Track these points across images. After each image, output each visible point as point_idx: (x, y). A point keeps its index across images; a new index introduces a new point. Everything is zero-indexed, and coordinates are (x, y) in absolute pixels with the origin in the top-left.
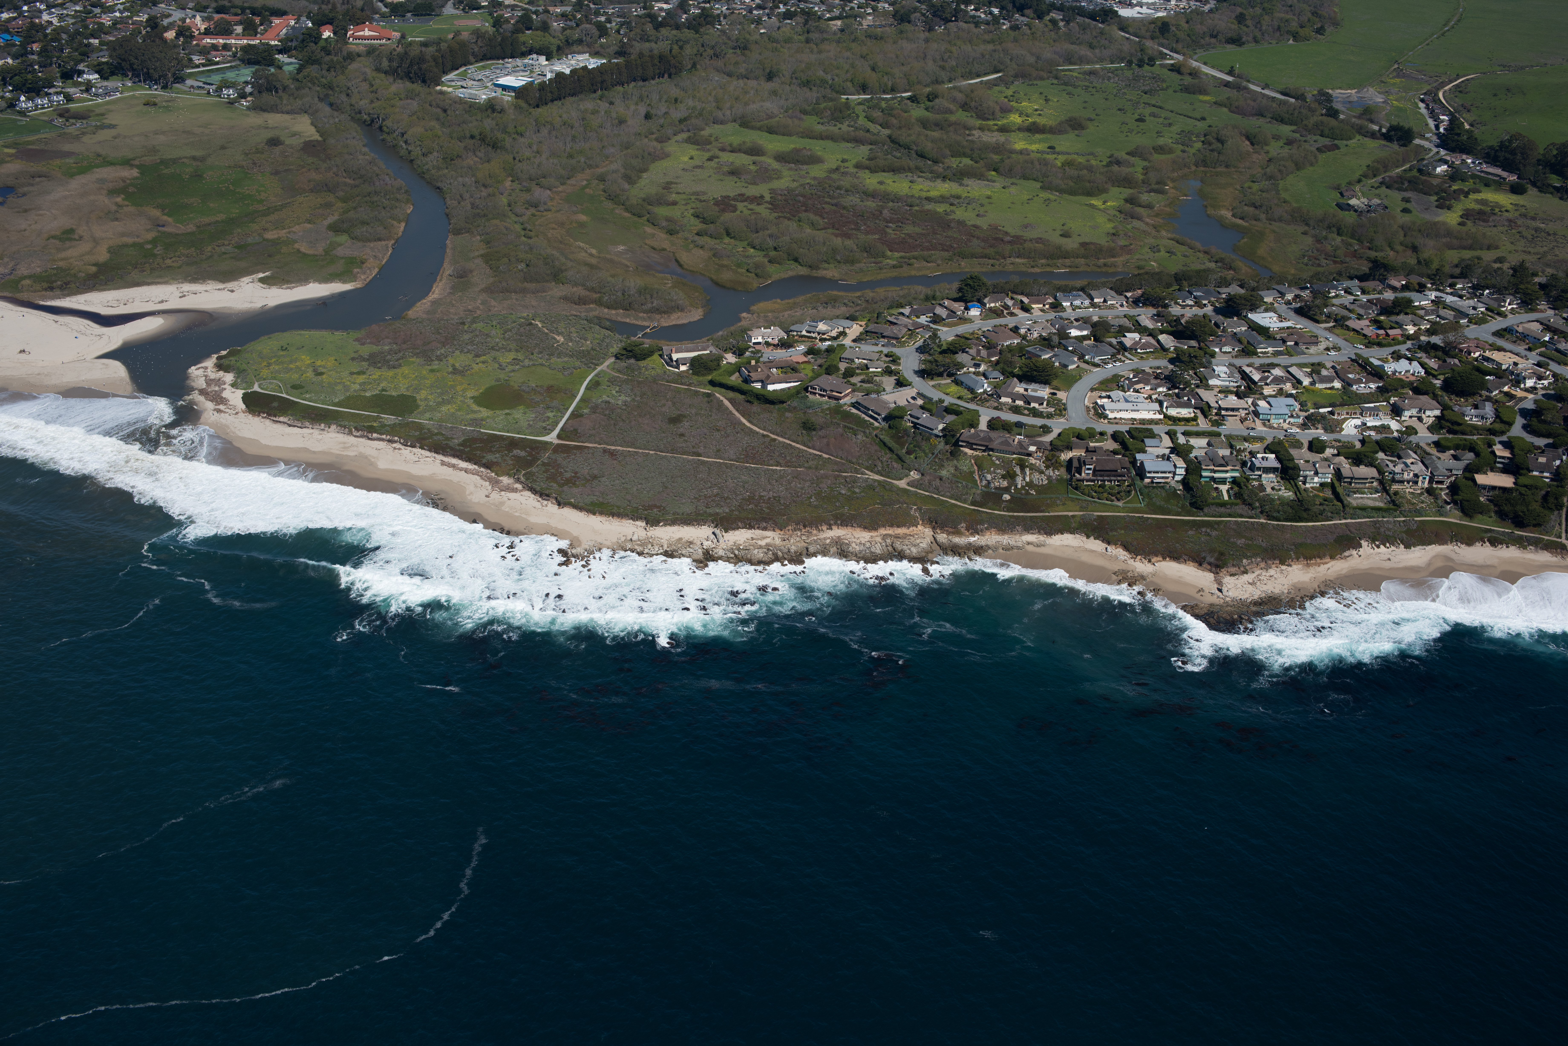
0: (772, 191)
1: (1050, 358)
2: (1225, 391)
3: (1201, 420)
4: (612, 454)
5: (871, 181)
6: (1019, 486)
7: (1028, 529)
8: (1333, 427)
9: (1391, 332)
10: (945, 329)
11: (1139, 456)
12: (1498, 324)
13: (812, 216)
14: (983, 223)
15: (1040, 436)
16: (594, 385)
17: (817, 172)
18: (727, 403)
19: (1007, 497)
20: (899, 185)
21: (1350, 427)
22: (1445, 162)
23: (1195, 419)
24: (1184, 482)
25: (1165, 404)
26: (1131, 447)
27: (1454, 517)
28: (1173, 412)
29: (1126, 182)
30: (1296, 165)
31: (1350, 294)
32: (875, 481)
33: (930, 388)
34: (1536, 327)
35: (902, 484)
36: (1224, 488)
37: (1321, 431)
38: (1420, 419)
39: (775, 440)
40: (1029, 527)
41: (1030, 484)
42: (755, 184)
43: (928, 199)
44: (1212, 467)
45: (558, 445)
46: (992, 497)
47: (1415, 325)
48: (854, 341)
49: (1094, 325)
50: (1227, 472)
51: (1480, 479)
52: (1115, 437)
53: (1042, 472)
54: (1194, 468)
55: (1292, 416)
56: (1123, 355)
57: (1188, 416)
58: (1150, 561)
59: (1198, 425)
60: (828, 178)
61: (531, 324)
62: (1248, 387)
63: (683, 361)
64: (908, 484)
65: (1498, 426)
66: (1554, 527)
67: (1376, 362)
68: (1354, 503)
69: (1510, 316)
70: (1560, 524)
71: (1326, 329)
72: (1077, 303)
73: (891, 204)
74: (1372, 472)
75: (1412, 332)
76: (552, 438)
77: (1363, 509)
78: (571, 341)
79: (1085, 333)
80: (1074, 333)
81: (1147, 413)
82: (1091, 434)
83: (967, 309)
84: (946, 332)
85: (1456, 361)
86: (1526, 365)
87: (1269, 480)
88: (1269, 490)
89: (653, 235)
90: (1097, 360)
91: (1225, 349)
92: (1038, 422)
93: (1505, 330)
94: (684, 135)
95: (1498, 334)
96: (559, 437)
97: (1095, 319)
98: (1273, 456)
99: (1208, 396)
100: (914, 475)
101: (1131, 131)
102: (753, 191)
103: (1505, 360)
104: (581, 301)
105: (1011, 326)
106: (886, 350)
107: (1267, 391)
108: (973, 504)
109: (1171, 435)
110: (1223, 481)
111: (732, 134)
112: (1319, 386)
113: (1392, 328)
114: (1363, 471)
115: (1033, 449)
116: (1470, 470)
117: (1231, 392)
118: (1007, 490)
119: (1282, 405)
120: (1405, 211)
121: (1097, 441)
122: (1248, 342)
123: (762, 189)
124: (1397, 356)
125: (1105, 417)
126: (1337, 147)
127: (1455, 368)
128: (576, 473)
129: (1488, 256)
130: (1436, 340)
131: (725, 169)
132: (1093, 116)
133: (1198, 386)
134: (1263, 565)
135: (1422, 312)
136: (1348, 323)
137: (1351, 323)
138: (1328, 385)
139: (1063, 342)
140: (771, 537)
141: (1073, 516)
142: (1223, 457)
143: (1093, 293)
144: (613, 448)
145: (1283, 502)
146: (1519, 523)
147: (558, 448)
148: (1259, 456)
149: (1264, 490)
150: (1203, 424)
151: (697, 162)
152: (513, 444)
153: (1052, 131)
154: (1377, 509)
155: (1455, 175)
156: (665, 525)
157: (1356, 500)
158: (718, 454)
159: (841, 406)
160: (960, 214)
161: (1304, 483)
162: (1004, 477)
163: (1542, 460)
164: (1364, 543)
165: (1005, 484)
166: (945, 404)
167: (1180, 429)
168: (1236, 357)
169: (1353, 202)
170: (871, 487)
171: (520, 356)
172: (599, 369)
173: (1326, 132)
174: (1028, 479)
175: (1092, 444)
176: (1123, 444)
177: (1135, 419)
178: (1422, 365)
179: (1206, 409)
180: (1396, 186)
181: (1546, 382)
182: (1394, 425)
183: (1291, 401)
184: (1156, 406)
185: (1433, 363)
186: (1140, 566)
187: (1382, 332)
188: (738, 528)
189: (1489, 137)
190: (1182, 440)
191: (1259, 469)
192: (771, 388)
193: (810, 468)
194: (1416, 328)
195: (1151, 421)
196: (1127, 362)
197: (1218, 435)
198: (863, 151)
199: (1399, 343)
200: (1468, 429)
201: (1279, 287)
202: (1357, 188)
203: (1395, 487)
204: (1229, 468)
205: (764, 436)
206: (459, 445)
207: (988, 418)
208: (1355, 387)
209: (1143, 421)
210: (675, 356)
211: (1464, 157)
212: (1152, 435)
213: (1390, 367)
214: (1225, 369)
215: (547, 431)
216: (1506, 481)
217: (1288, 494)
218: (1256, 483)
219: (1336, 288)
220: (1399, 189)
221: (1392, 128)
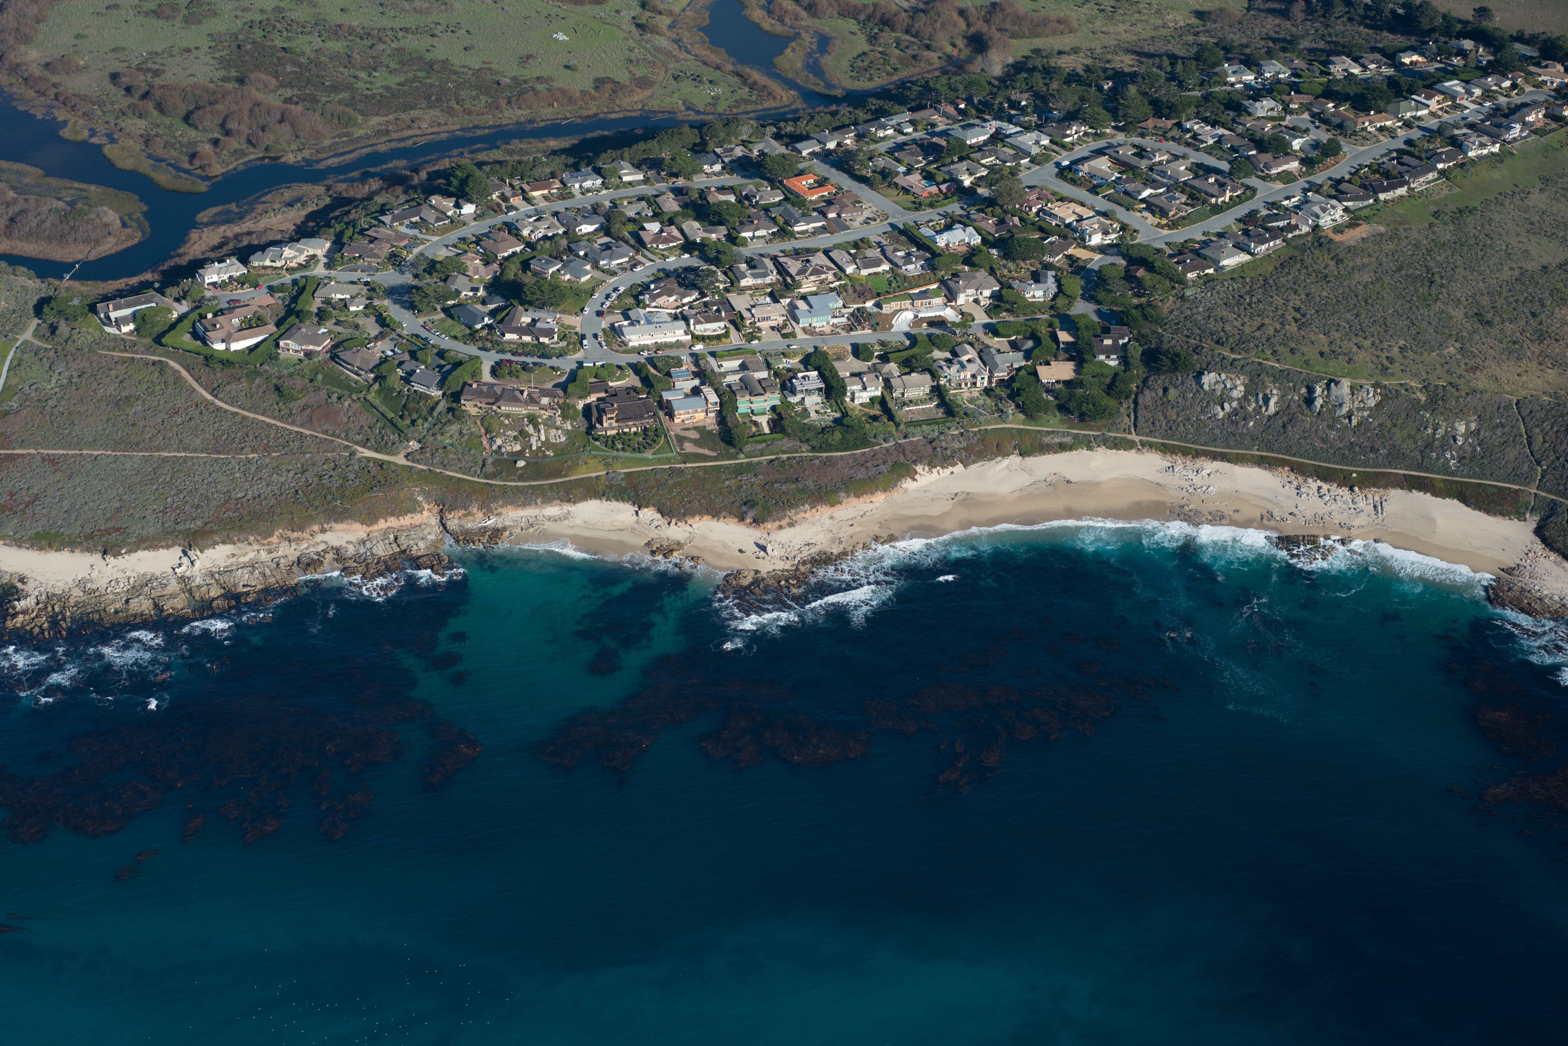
1: (559, 271)
2: (760, 293)
3: (734, 335)
4: (54, 461)
7: (548, 501)
8: (881, 325)
9: (944, 188)
10: (435, 239)
11: (665, 394)
12: (1063, 161)
14: (472, 61)
18: (184, 373)
19: (521, 464)
21: (901, 323)
23: (726, 335)
24: (719, 420)
25: (692, 320)
26: (654, 382)
27: (1016, 422)
28: (701, 329)
31: (901, 132)
32: (369, 459)
33: (423, 329)
35: (400, 460)
36: (763, 420)
37: (868, 331)
38: (976, 301)
39: (247, 418)
40: (549, 498)
41: (547, 444)
44: (748, 397)
46: (505, 466)
47: (971, 174)
48: (329, 268)
49: (605, 215)
50: (765, 400)
51: (1043, 373)
52: (637, 370)
53: (558, 427)
54: (727, 401)
55: (836, 315)
57: (719, 332)
58: (686, 523)
59: (730, 341)
62: (786, 283)
63: (124, 321)
64: (407, 459)
66: (1121, 420)
67: (926, 232)
68: (907, 418)
69: (1077, 149)
72: (588, 184)
74: (925, 378)
75: (967, 184)
77: (916, 424)
79: (597, 227)
80: (584, 229)
81: (672, 335)
82: (610, 370)
83: (459, 206)
84: (437, 243)
85: (1016, 221)
87: (814, 403)
88: (813, 415)
90: (613, 266)
91: (758, 234)
92: (549, 363)
93: (1070, 171)
95: (1061, 176)
97: (607, 205)
98: (816, 373)
99: (740, 303)
100: (414, 445)
103: (1068, 213)
105: (510, 226)
106: (367, 279)
107: (806, 287)
108: (484, 476)
110: (762, 411)
112: (865, 272)
113: (945, 181)
114: (916, 378)
115: (544, 399)
116: (1033, 361)
117: (766, 293)
118: (520, 454)
119: (823, 303)
121: (618, 379)
122: (785, 221)
124: (950, 222)
125: (625, 346)
127: (1014, 231)
130: (991, 192)
133: (728, 291)
135: (977, 154)
136: (896, 180)
137: (899, 180)
138: (875, 271)
139: (573, 246)
140: (255, 550)
141: (597, 477)
142: (760, 382)
144: (54, 452)
145: (828, 426)
146: (1086, 421)
148: (800, 375)
149: (809, 416)
150: (736, 340)
154: (933, 423)
156: (129, 552)
157: (909, 412)
158: (181, 445)
159: (320, 363)
160: (443, 49)
161: (853, 400)
162: (516, 439)
163: (1108, 342)
164: (919, 468)
165: (518, 448)
167: (709, 351)
168: (772, 241)
170: (366, 469)
172: (20, 340)
174: (543, 438)
175: (611, 384)
176: (645, 379)
177: (657, 345)
178: (978, 230)
179: (738, 321)
181: (1113, 238)
182: (949, 314)
183: (834, 296)
184: (682, 324)
185: (990, 227)
186: (677, 531)
187: (934, 187)
188: (214, 544)
190: (713, 365)
191: (801, 391)
192: (234, 346)
194: (972, 178)
195: (677, 346)
196: (648, 263)
197: (752, 352)
199: (953, 201)
200: (1030, 309)
201: (818, 136)
203: (951, 392)
204: (767, 395)
205: (233, 413)
207: (491, 364)
208: (903, 268)
209: (668, 347)
210: (113, 315)
212: (675, 363)
213: (941, 241)
216: (1068, 372)
218: (799, 409)
219: (884, 127)
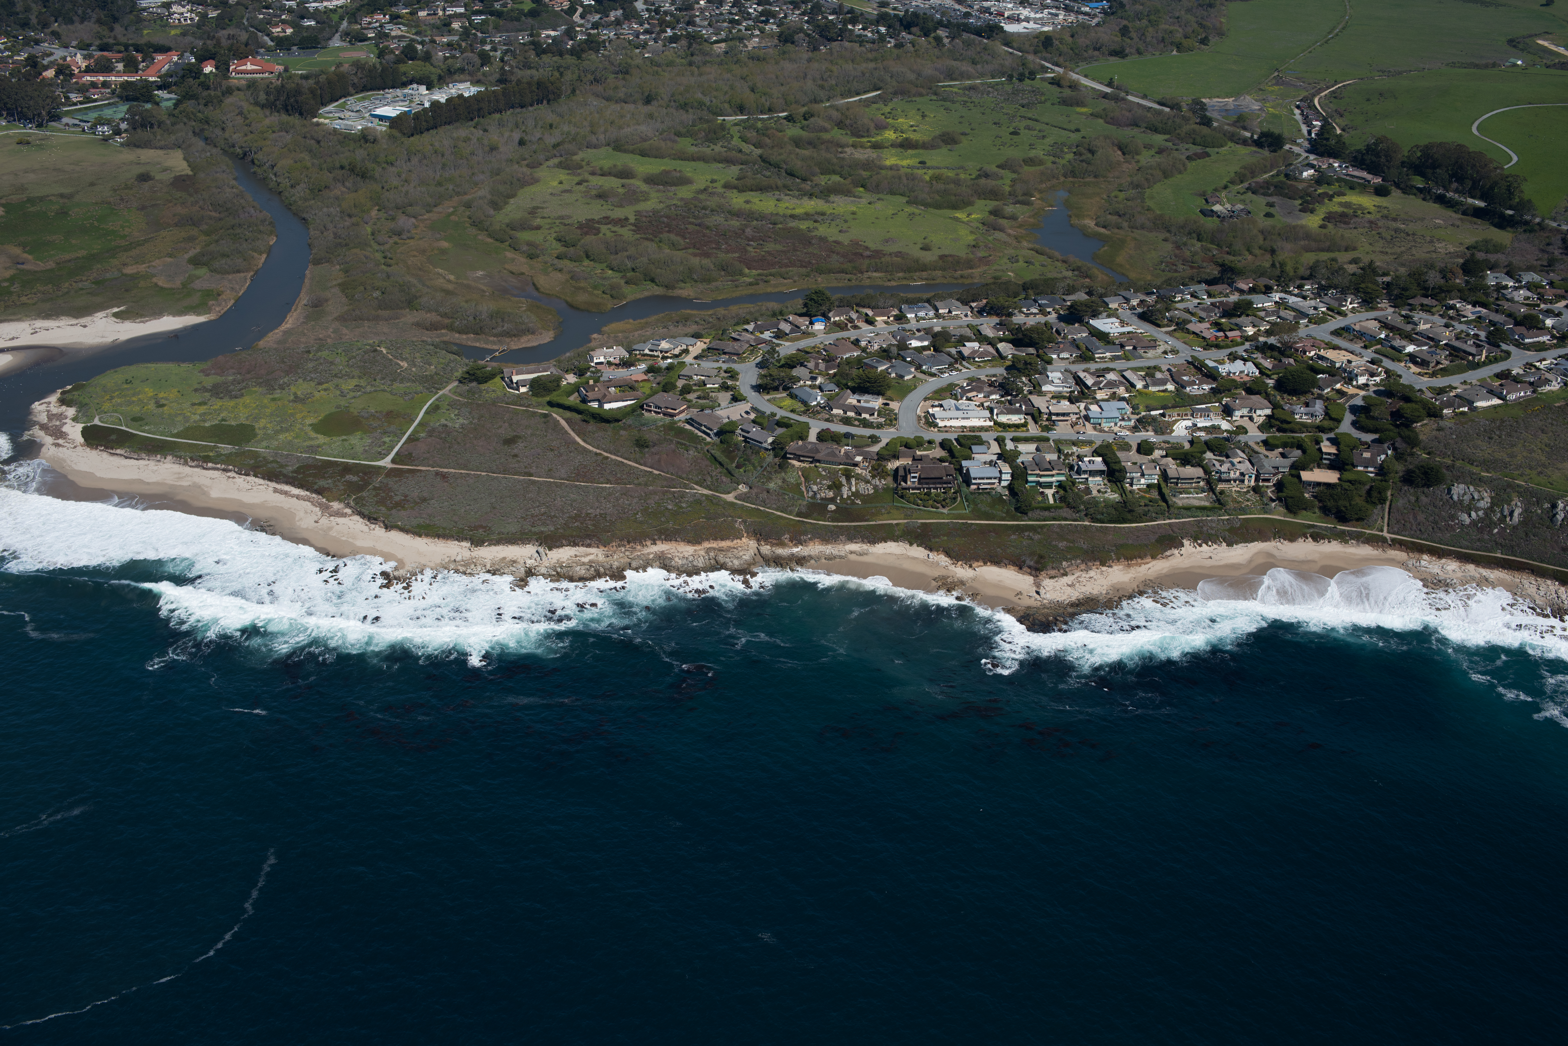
0: (638, 213)
1: (887, 369)
2: (1058, 397)
3: (1032, 426)
4: (444, 476)
5: (737, 200)
6: (845, 496)
7: (851, 539)
8: (1163, 428)
9: (1229, 334)
10: (787, 344)
11: (965, 463)
12: (1338, 322)
13: (673, 236)
14: (845, 239)
15: (869, 446)
16: (435, 408)
17: (685, 192)
18: (563, 423)
19: (832, 507)
20: (765, 204)
21: (1181, 429)
22: (1312, 166)
23: (1025, 425)
24: (1010, 487)
25: (995, 411)
26: (957, 454)
27: (1278, 514)
28: (1003, 419)
29: (993, 194)
30: (1164, 173)
31: (1196, 297)
32: (703, 495)
33: (765, 403)
34: (1373, 325)
35: (730, 497)
36: (1049, 492)
37: (1151, 433)
38: (1251, 419)
39: (607, 458)
40: (852, 536)
41: (856, 494)
42: (621, 206)
43: (792, 216)
44: (1038, 472)
45: (391, 469)
46: (817, 508)
47: (1254, 326)
48: (696, 358)
49: (935, 336)
50: (1053, 476)
51: (1306, 476)
52: (944, 445)
53: (868, 482)
54: (1019, 474)
55: (1123, 419)
56: (961, 364)
57: (1018, 422)
58: (971, 566)
59: (1028, 430)
60: (695, 198)
61: (376, 350)
62: (1082, 392)
63: (523, 383)
64: (736, 498)
65: (1327, 424)
66: (1376, 520)
67: (1211, 364)
68: (1180, 503)
69: (1350, 315)
70: (1382, 518)
71: (1166, 333)
72: (922, 314)
73: (755, 222)
74: (1198, 472)
75: (1250, 333)
76: (386, 462)
77: (1188, 508)
78: (415, 366)
79: (926, 343)
80: (915, 343)
81: (978, 420)
82: (919, 443)
83: (812, 323)
84: (788, 347)
85: (1291, 361)
86: (1359, 363)
87: (1096, 483)
88: (1095, 493)
89: (513, 260)
90: (934, 370)
91: (1062, 355)
92: (867, 432)
93: (1343, 329)
94: (556, 161)
95: (1336, 333)
96: (393, 461)
97: (937, 329)
98: (1100, 459)
99: (1039, 402)
100: (743, 488)
101: (1004, 144)
102: (618, 213)
103: (1338, 358)
104: (433, 327)
105: (852, 339)
106: (725, 366)
107: (1100, 395)
108: (798, 515)
109: (1000, 441)
110: (1049, 485)
111: (605, 158)
112: (1152, 389)
113: (1231, 330)
114: (1190, 471)
115: (859, 459)
116: (1297, 467)
117: (1064, 398)
118: (832, 500)
119: (1113, 408)
120: (1268, 215)
121: (925, 450)
122: (1087, 348)
123: (629, 212)
124: (1233, 357)
125: (935, 425)
126: (1208, 155)
127: (1289, 368)
128: (406, 496)
129: (1343, 257)
130: (1272, 340)
131: (594, 192)
132: (968, 131)
133: (1030, 393)
134: (1083, 567)
135: (1262, 314)
136: (1188, 326)
137: (1191, 327)
138: (1162, 388)
139: (901, 353)
140: (595, 554)
141: (897, 524)
142: (1050, 462)
143: (938, 304)
144: (446, 470)
145: (1108, 504)
146: (1342, 519)
147: (391, 473)
148: (1086, 459)
149: (1091, 493)
150: (1033, 430)
151: (566, 186)
152: (347, 469)
153: (924, 146)
154: (1202, 509)
155: (1321, 179)
156: (490, 545)
157: (1182, 500)
158: (549, 473)
159: (676, 423)
160: (822, 230)
161: (1131, 485)
162: (830, 488)
163: (1367, 455)
164: (1186, 542)
165: (831, 494)
166: (777, 418)
167: (1008, 435)
168: (1073, 362)
169: (1217, 208)
170: (698, 501)
171: (363, 383)
172: (441, 393)
173: (1198, 140)
174: (854, 489)
175: (918, 453)
176: (951, 452)
177: (965, 427)
178: (1257, 365)
179: (1037, 414)
180: (1262, 191)
181: (1378, 379)
182: (1225, 425)
183: (1123, 404)
184: (987, 413)
185: (1268, 364)
186: (961, 572)
187: (1221, 334)
188: (562, 546)
189: (1356, 141)
190: (1010, 445)
191: (1085, 472)
192: (607, 406)
193: (639, 484)
194: (1256, 329)
195: (982, 429)
196: (964, 370)
197: (1047, 440)
198: (734, 171)
199: (1238, 344)
200: (1297, 427)
201: (1124, 293)
202: (1223, 194)
203: (1221, 486)
204: (1054, 472)
205: (596, 454)
206: (293, 472)
207: (818, 430)
208: (1188, 389)
209: (973, 429)
210: (515, 378)
211: (1331, 161)
212: (979, 441)
213: (1223, 369)
214: (1059, 375)
215: (382, 456)
216: (1331, 477)
217: (1113, 496)
218: (1082, 487)
219: (1182, 292)
220: (1264, 194)
221: (1263, 135)
